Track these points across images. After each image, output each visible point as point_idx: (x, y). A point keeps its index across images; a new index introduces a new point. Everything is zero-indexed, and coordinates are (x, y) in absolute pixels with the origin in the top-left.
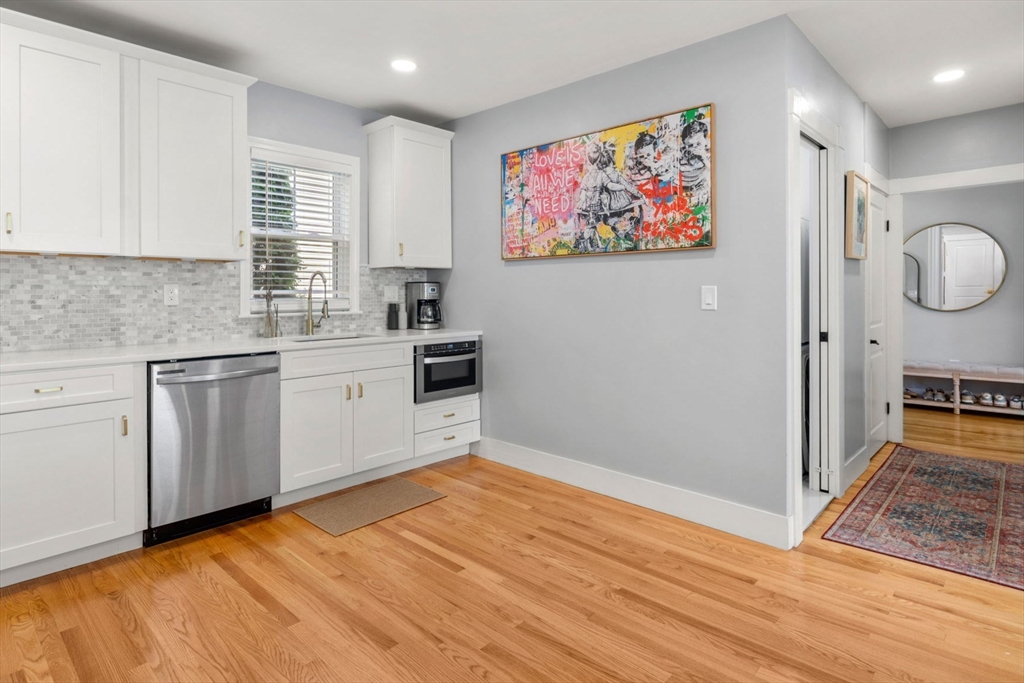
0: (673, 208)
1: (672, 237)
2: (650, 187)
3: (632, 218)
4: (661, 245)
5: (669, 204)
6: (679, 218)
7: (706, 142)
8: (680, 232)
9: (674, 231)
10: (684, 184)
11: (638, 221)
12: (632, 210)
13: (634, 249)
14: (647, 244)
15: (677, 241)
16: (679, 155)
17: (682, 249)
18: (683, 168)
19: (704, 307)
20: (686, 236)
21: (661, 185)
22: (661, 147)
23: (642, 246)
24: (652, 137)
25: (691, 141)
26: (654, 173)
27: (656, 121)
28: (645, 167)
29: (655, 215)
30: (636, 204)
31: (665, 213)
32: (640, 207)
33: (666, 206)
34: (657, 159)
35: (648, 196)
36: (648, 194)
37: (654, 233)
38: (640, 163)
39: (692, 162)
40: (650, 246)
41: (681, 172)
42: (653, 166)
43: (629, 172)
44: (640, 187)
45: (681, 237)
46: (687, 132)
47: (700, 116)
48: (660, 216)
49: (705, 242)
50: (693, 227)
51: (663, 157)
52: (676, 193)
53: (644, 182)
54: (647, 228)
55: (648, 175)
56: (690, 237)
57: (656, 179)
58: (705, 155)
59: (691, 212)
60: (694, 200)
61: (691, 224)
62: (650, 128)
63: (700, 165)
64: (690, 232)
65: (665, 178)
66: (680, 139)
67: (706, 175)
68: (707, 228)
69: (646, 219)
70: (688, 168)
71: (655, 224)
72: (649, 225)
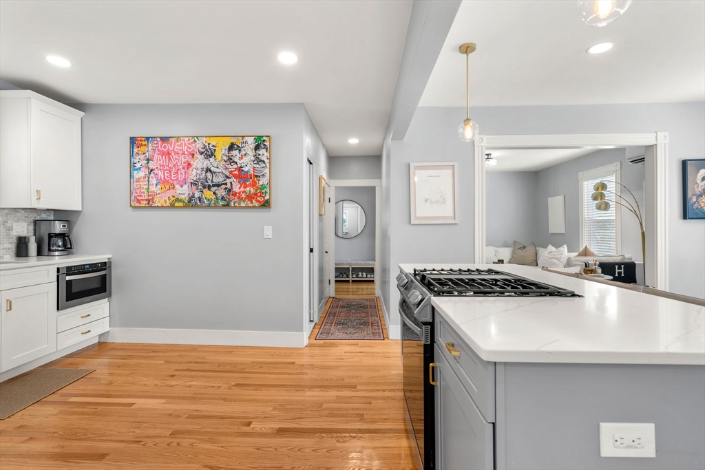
0: (250, 185)
1: (249, 200)
2: (236, 173)
3: (226, 189)
4: (243, 204)
5: (248, 183)
6: (252, 191)
7: (267, 154)
8: (254, 198)
9: (250, 197)
10: (255, 174)
11: (230, 190)
12: (226, 184)
13: (227, 205)
14: (234, 203)
15: (252, 203)
16: (253, 158)
17: (254, 207)
18: (255, 166)
19: (265, 237)
20: (257, 201)
21: (243, 173)
22: (243, 153)
23: (232, 204)
24: (238, 146)
25: (259, 153)
26: (239, 166)
27: (241, 138)
28: (234, 162)
29: (240, 188)
30: (228, 181)
31: (245, 188)
32: (231, 183)
33: (246, 184)
34: (241, 158)
35: (236, 178)
36: (235, 176)
37: (239, 198)
38: (231, 159)
39: (260, 163)
40: (236, 204)
41: (254, 167)
42: (239, 162)
43: (224, 163)
44: (231, 172)
45: (254, 201)
46: (257, 148)
47: (264, 141)
48: (242, 189)
49: (266, 204)
50: (260, 196)
51: (244, 158)
52: (251, 178)
53: (233, 170)
54: (235, 194)
55: (235, 166)
56: (259, 201)
57: (240, 169)
58: (267, 161)
59: (259, 188)
60: (261, 183)
61: (259, 194)
62: (238, 142)
63: (264, 165)
64: (259, 199)
65: (245, 169)
66: (254, 150)
67: (267, 171)
68: (267, 197)
69: (234, 190)
70: (257, 166)
71: (240, 193)
72: (236, 193)
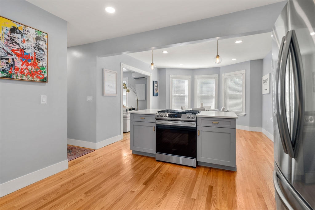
0: (31, 64)
1: (31, 76)
2: (19, 52)
3: (7, 63)
4: (25, 78)
5: (29, 63)
6: (34, 69)
7: (45, 46)
8: (35, 75)
9: (32, 74)
10: (36, 57)
11: (11, 66)
12: (8, 59)
13: (9, 77)
14: (17, 76)
15: (33, 78)
16: (35, 46)
17: (35, 81)
18: (36, 51)
19: (42, 103)
20: (37, 77)
21: (25, 54)
22: (25, 38)
23: (14, 77)
24: (20, 31)
25: (40, 43)
26: (22, 47)
27: (23, 26)
28: (16, 43)
29: (22, 65)
30: (10, 57)
31: (27, 65)
32: (13, 59)
33: (28, 63)
34: (24, 42)
35: (17, 56)
36: (17, 54)
37: (21, 72)
38: (13, 40)
39: (40, 50)
40: (19, 78)
41: (35, 52)
42: (21, 44)
43: (5, 41)
44: (13, 51)
45: (35, 77)
46: (37, 39)
47: (43, 35)
48: (24, 66)
49: (44, 80)
50: (40, 74)
51: (26, 43)
52: (32, 59)
53: (15, 49)
54: (17, 69)
55: (17, 46)
56: (39, 77)
57: (22, 50)
58: (45, 50)
59: (39, 68)
60: (41, 65)
61: (39, 73)
62: (21, 28)
63: (43, 53)
64: (39, 76)
65: (28, 52)
66: (35, 40)
67: (45, 57)
68: (45, 75)
69: (16, 65)
70: (38, 52)
71: (22, 69)
72: (19, 69)
